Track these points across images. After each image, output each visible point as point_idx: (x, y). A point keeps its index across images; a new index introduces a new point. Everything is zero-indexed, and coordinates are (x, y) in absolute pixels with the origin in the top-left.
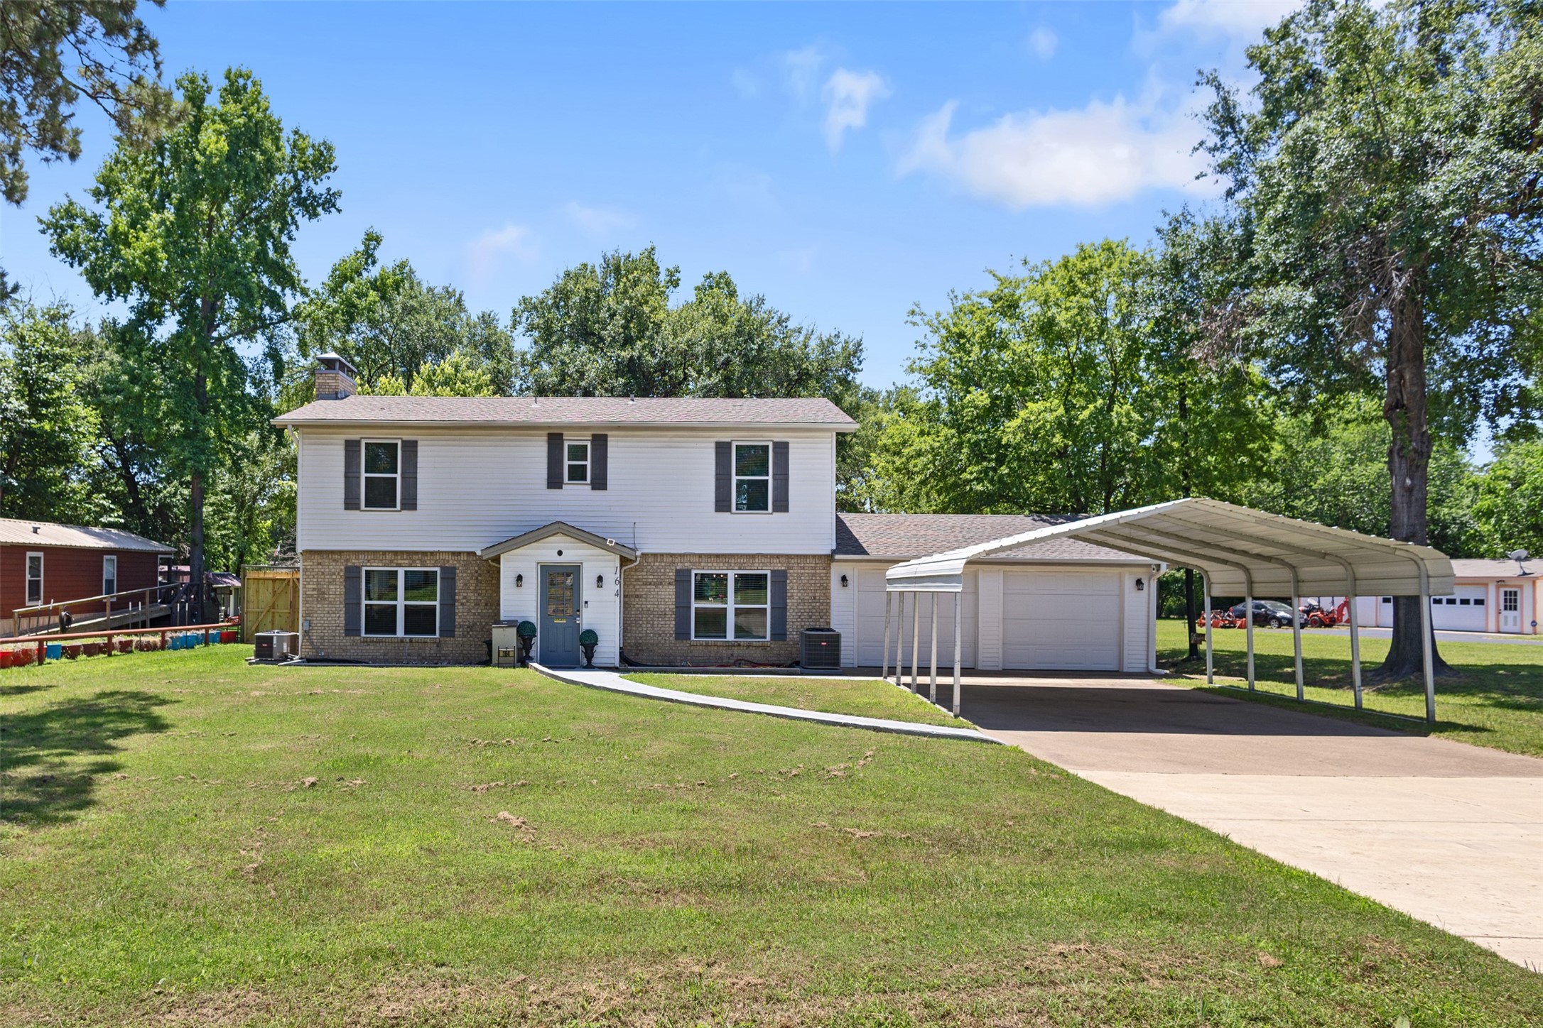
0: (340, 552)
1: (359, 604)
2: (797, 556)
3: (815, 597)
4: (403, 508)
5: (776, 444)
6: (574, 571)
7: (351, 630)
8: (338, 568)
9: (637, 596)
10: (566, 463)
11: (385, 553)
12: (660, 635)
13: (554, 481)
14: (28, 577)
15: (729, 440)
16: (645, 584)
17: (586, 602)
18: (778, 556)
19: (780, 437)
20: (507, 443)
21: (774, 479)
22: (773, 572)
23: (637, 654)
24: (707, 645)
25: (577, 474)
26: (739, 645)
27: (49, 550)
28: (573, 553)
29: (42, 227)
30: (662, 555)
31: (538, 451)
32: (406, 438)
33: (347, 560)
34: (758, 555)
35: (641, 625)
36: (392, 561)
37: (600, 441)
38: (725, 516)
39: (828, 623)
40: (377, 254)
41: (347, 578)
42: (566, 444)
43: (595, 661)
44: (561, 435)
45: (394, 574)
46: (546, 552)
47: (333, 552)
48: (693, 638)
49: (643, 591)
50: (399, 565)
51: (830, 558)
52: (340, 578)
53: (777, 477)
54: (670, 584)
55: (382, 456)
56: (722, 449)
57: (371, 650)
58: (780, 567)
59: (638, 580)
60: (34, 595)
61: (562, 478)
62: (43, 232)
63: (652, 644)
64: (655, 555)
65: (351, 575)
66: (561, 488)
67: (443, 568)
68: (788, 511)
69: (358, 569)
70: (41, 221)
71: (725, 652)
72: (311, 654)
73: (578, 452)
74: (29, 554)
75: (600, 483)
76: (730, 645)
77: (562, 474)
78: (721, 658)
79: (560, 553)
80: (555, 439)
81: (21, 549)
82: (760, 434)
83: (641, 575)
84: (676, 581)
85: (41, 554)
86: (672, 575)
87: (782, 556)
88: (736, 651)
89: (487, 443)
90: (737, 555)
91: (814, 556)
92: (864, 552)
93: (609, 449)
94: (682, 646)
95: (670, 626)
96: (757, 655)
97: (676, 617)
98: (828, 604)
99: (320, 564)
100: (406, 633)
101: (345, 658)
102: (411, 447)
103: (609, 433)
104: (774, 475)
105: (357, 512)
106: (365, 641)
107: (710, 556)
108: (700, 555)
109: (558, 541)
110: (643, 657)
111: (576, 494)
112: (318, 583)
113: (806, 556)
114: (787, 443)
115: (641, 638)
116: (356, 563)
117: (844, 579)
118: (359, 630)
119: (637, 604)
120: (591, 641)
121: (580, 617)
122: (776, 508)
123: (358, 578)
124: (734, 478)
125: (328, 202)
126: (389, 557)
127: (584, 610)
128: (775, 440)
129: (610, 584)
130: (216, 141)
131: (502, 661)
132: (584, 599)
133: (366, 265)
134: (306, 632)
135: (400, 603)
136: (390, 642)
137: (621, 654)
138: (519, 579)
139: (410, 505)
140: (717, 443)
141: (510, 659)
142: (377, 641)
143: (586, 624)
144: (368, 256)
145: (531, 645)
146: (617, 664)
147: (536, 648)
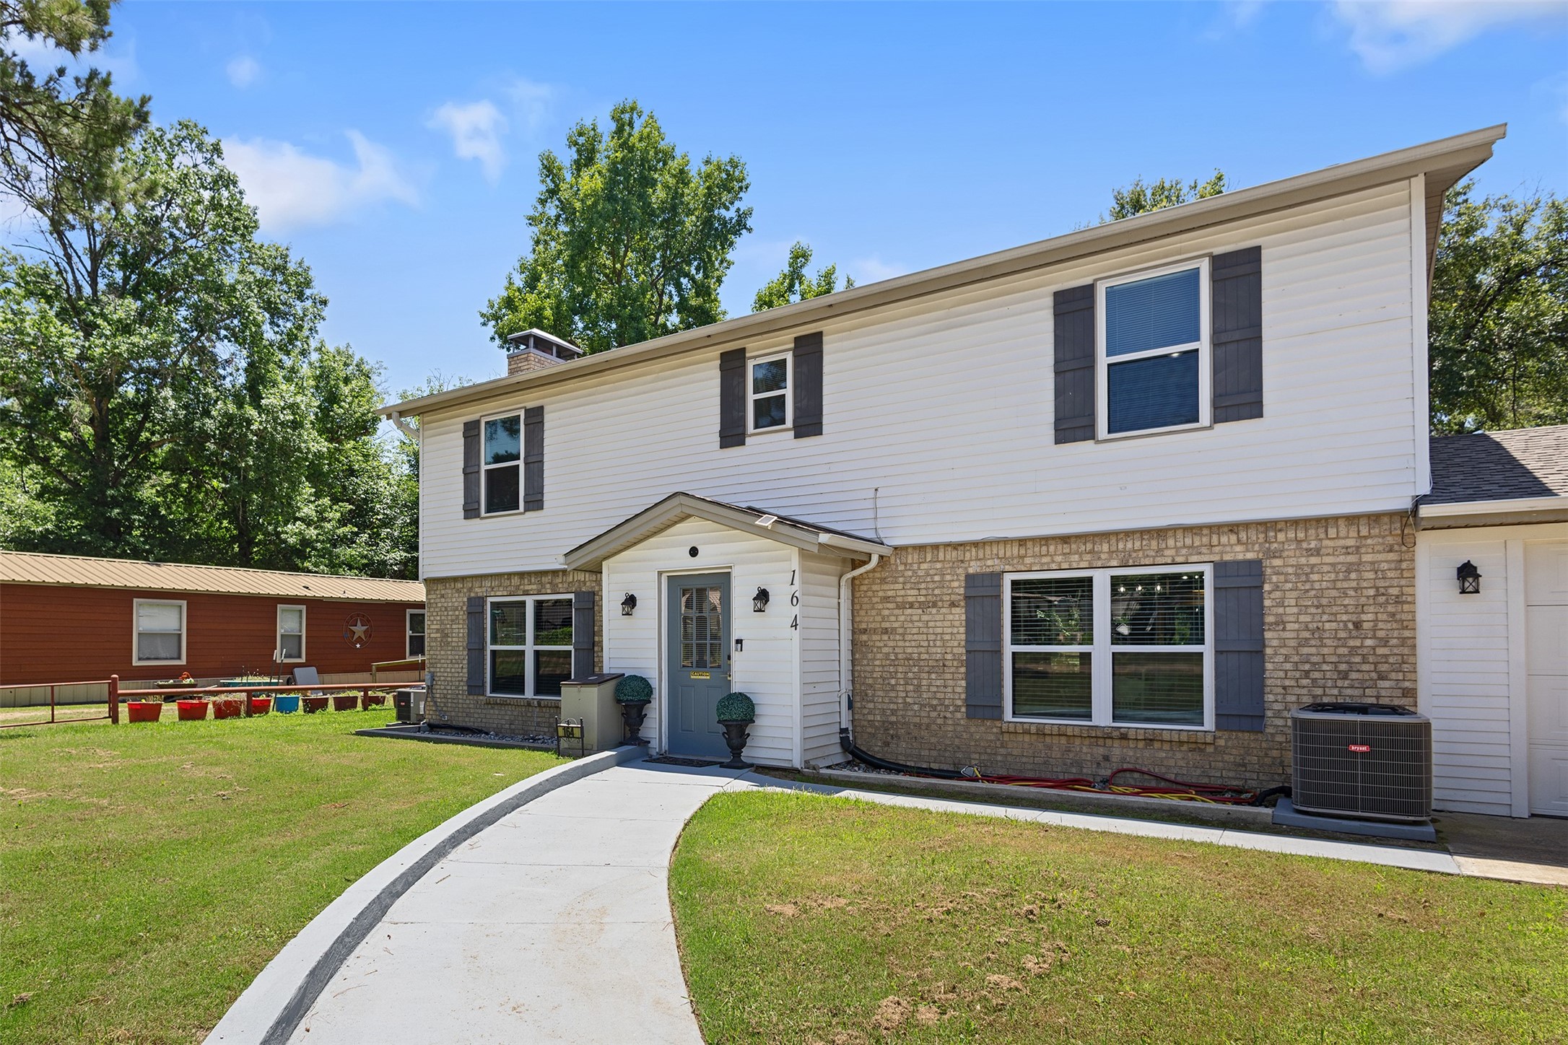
0: (463, 579)
1: (483, 649)
2: (1295, 523)
3: (1358, 625)
4: (526, 510)
5: (1220, 260)
6: (718, 584)
7: (475, 687)
8: (458, 600)
9: (885, 631)
10: (751, 397)
11: (510, 575)
12: (934, 708)
13: (732, 435)
14: (409, 633)
15: (1087, 281)
16: (901, 606)
17: (739, 642)
18: (1233, 528)
19: (1230, 239)
20: (660, 384)
21: (1216, 344)
22: (1220, 568)
23: (887, 744)
24: (1041, 733)
25: (769, 414)
26: (1124, 737)
28: (716, 548)
29: (482, 320)
30: (935, 547)
31: (705, 385)
32: (530, 405)
33: (470, 590)
34: (1174, 529)
35: (893, 688)
36: (518, 587)
37: (809, 347)
38: (1083, 448)
39: (1411, 693)
40: (804, 271)
41: (471, 615)
42: (750, 365)
43: (746, 753)
44: (744, 349)
45: (522, 606)
46: (670, 552)
47: (456, 579)
48: (1008, 715)
49: (896, 620)
50: (526, 593)
51: (1408, 519)
52: (462, 616)
53: (1224, 338)
54: (953, 605)
55: (503, 437)
56: (1071, 305)
57: (495, 717)
58: (1239, 553)
59: (886, 599)
60: (417, 647)
61: (744, 426)
63: (918, 726)
64: (921, 548)
65: (475, 609)
66: (743, 443)
67: (572, 594)
68: (1260, 415)
69: (482, 600)
71: (1087, 752)
73: (771, 376)
75: (809, 424)
76: (1103, 736)
77: (743, 419)
78: (1078, 763)
79: (694, 552)
80: (733, 360)
81: (400, 607)
82: (1177, 244)
83: (892, 589)
84: (967, 598)
86: (958, 587)
87: (1247, 525)
88: (1117, 751)
89: (633, 390)
90: (1116, 533)
91: (1352, 519)
92: (1540, 489)
93: (826, 359)
94: (982, 732)
95: (957, 689)
96: (1177, 764)
97: (967, 673)
98: (1409, 644)
99: (443, 596)
100: (537, 692)
101: (469, 725)
102: (536, 417)
103: (825, 328)
104: (1215, 333)
105: (477, 520)
106: (491, 704)
107: (1045, 540)
108: (1022, 542)
109: (689, 532)
110: (900, 751)
111: (769, 447)
112: (442, 622)
113: (1323, 522)
114: (1256, 249)
115: (894, 712)
116: (479, 591)
117: (1467, 573)
119: (884, 645)
120: (736, 714)
121: (728, 671)
122: (1223, 413)
123: (483, 613)
124: (1103, 361)
125: (740, 225)
126: (516, 581)
127: (736, 656)
128: (1218, 250)
129: (779, 604)
130: (591, 182)
131: (564, 744)
132: (735, 635)
133: (791, 286)
134: (430, 688)
135: (529, 648)
136: (517, 705)
137: (845, 744)
138: (631, 601)
139: (536, 503)
140: (1057, 295)
141: (575, 743)
142: (504, 703)
143: (740, 680)
144: (795, 276)
145: (641, 718)
146: (797, 764)
147: (656, 725)
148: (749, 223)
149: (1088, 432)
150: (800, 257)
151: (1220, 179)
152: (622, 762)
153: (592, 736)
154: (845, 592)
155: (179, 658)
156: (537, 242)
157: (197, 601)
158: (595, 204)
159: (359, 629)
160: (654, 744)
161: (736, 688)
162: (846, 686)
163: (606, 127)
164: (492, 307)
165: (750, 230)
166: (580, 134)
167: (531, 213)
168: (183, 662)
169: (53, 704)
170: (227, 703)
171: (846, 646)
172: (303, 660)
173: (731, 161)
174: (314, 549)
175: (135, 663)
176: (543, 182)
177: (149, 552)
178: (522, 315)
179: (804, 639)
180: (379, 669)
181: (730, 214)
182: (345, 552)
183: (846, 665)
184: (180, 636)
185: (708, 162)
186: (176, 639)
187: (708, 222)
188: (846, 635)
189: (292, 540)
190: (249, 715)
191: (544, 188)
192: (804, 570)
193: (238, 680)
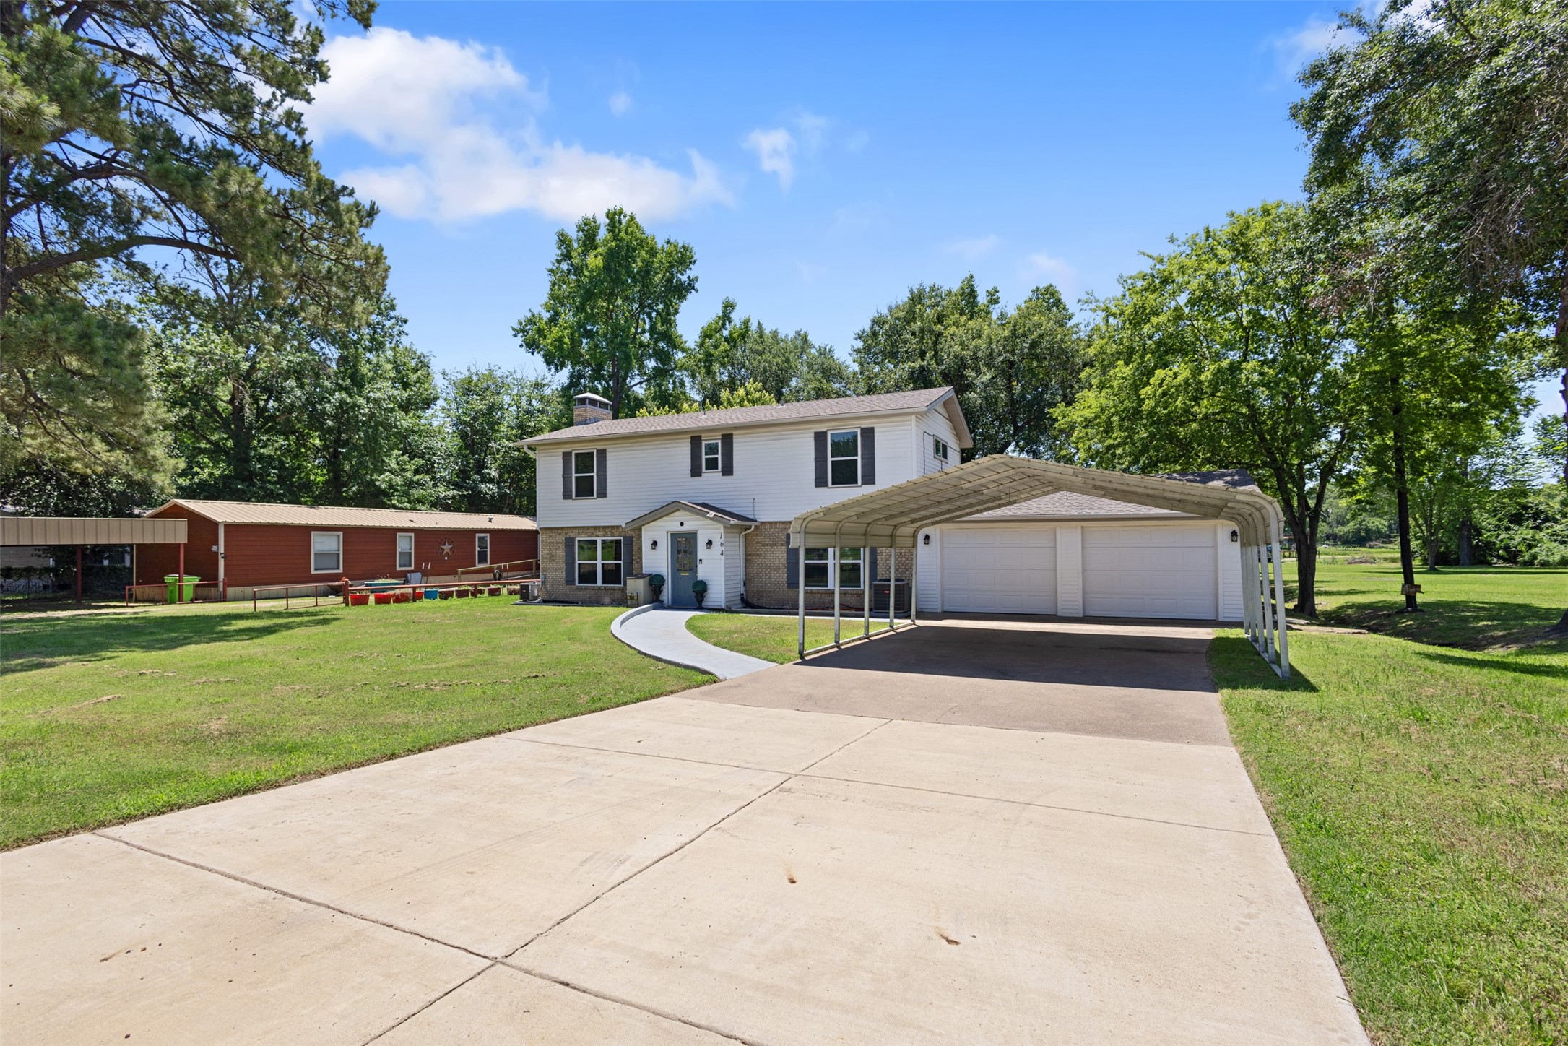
0: (562, 528)
1: (574, 563)
5: (863, 430)
6: (692, 537)
7: (569, 581)
8: (560, 539)
9: (758, 555)
10: (704, 457)
11: (589, 527)
12: (776, 584)
13: (696, 472)
14: (477, 549)
15: (825, 430)
16: (763, 545)
17: (700, 560)
19: (866, 424)
20: (664, 446)
21: (862, 459)
23: (758, 597)
24: (811, 591)
25: (712, 465)
27: (493, 532)
28: (692, 523)
29: (514, 333)
30: (776, 523)
31: (685, 449)
32: (599, 448)
33: (567, 534)
35: (761, 577)
36: (593, 533)
37: (728, 440)
40: (732, 316)
41: (566, 546)
42: (703, 443)
43: (704, 604)
44: (700, 437)
45: (595, 542)
46: (672, 524)
47: (558, 528)
49: (762, 550)
50: (597, 536)
52: (562, 546)
53: (865, 456)
54: (782, 545)
55: (584, 461)
56: (820, 438)
57: (581, 595)
59: (758, 542)
60: (483, 559)
61: (701, 468)
62: (515, 336)
63: (769, 591)
64: (771, 523)
65: (569, 543)
66: (701, 475)
67: (624, 537)
68: (873, 482)
69: (573, 539)
70: (514, 329)
71: (826, 598)
72: (546, 598)
73: (712, 449)
74: (477, 535)
75: (728, 471)
76: (830, 593)
77: (701, 465)
78: (824, 603)
79: (682, 524)
80: (696, 441)
81: (472, 532)
82: (851, 422)
83: (760, 539)
84: (787, 542)
85: (488, 535)
86: (784, 538)
89: (651, 447)
93: (735, 445)
94: (792, 592)
95: (783, 577)
96: (852, 601)
97: (787, 570)
99: (552, 537)
100: (603, 583)
101: (567, 600)
102: (602, 453)
103: (734, 432)
104: (862, 455)
105: (571, 500)
106: (577, 589)
109: (680, 515)
110: (764, 602)
111: (712, 478)
112: (550, 549)
114: (873, 428)
115: (760, 588)
116: (572, 535)
117: (927, 537)
118: (574, 580)
119: (757, 561)
120: (700, 589)
121: (696, 572)
122: (864, 483)
123: (574, 545)
124: (830, 459)
125: (690, 286)
126: (591, 530)
127: (699, 566)
128: (863, 426)
129: (717, 546)
130: (594, 261)
131: (629, 602)
132: (699, 558)
133: (724, 325)
134: (543, 582)
135: (599, 562)
136: (593, 589)
137: (742, 599)
138: (655, 543)
139: (602, 494)
140: (815, 433)
141: (634, 602)
142: (586, 589)
143: (700, 576)
144: (726, 318)
145: (660, 591)
146: (723, 607)
147: (667, 594)
148: (697, 286)
149: (825, 485)
150: (729, 307)
151: (972, 277)
152: (655, 608)
153: (641, 599)
154: (742, 540)
155: (338, 568)
156: (554, 284)
157: (350, 533)
158: (598, 275)
159: (447, 548)
160: (666, 602)
161: (700, 578)
162: (742, 577)
163: (603, 221)
164: (521, 324)
165: (697, 291)
166: (586, 224)
167: (550, 267)
168: (341, 571)
169: (287, 597)
170: (403, 595)
171: (742, 561)
172: (412, 568)
173: (683, 247)
174: (397, 490)
175: (313, 572)
176: (559, 248)
177: (283, 495)
178: (549, 341)
179: (725, 559)
180: (463, 573)
181: (684, 278)
182: (416, 493)
183: (743, 569)
184: (338, 554)
185: (668, 242)
186: (335, 557)
187: (670, 280)
188: (743, 557)
189: (383, 486)
190: (414, 601)
191: (559, 252)
192: (726, 532)
193: (376, 582)
